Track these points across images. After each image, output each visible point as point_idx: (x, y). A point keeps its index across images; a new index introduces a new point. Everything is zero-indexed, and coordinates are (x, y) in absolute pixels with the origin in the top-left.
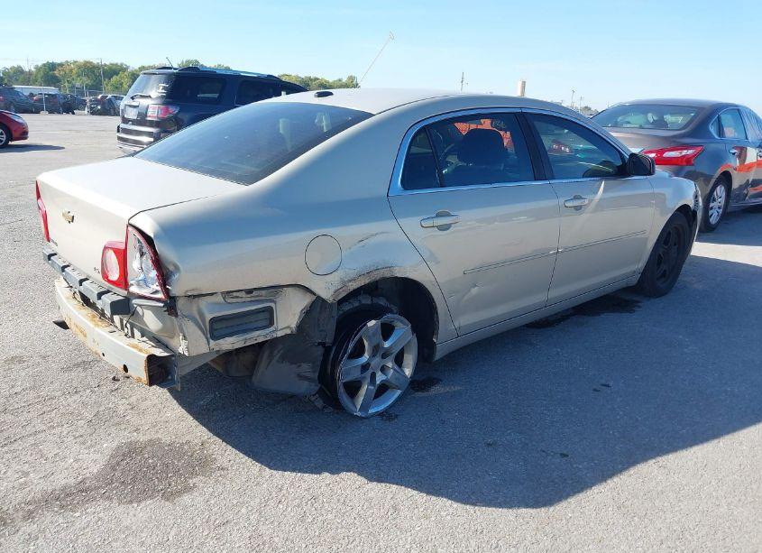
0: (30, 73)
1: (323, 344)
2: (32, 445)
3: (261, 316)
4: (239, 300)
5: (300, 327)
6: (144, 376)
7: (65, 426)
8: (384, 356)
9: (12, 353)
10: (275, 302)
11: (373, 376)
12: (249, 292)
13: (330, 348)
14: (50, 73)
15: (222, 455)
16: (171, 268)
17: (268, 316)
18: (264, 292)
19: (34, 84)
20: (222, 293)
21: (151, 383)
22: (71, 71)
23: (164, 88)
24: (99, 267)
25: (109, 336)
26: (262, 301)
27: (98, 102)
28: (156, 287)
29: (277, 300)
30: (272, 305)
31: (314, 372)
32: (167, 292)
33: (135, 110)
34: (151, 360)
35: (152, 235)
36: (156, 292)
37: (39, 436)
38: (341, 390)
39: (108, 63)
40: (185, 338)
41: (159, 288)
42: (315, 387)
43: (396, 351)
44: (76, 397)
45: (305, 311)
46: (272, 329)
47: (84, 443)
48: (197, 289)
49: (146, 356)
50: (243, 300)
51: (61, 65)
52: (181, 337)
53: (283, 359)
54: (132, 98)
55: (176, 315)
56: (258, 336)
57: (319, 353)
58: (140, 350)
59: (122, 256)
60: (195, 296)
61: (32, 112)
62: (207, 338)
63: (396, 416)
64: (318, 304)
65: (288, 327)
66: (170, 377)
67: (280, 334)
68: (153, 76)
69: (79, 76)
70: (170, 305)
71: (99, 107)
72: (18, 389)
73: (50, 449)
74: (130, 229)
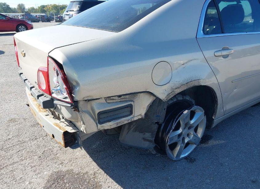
0: (37, 9)
1: (157, 123)
2: (10, 171)
3: (126, 109)
4: (114, 101)
5: (146, 114)
6: (62, 143)
7: (28, 159)
8: (189, 128)
9: (12, 117)
10: (134, 102)
11: (183, 139)
12: (120, 96)
13: (161, 124)
14: (43, 9)
15: (105, 182)
16: (74, 84)
17: (130, 109)
18: (127, 96)
19: (38, 13)
20: (105, 98)
21: (66, 146)
22: (50, 8)
23: (79, 7)
24: (37, 82)
25: (45, 118)
26: (126, 101)
27: (58, 18)
28: (66, 95)
29: (134, 100)
30: (132, 103)
31: (152, 137)
32: (72, 98)
33: (68, 16)
34: (66, 134)
35: (62, 63)
36: (66, 98)
37: (14, 166)
38: (168, 148)
39: (61, 5)
40: (84, 123)
41: (67, 96)
42: (153, 145)
43: (195, 126)
44: (35, 142)
45: (149, 106)
46: (132, 116)
47: (35, 171)
48: (90, 96)
49: (63, 132)
50: (117, 101)
51: (46, 6)
52: (82, 123)
53: (135, 130)
54: (67, 12)
55: (79, 111)
56: (124, 121)
57: (156, 127)
58: (60, 128)
59: (47, 75)
60: (89, 100)
61: (37, 22)
62: (96, 123)
63: (195, 160)
64: (157, 101)
65: (140, 115)
66: (76, 142)
67: (136, 119)
68: (75, 3)
69: (52, 10)
70: (75, 105)
71: (58, 19)
72: (10, 137)
73: (18, 174)
74: (50, 59)
